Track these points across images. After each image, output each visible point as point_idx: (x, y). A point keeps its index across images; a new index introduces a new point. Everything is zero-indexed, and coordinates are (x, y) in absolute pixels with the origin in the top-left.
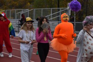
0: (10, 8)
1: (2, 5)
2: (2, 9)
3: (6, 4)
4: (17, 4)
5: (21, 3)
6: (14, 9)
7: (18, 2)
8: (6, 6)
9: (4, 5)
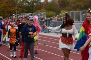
0: (74, 9)
1: (65, 6)
2: (65, 11)
3: (69, 5)
4: (82, 5)
5: (87, 4)
6: (78, 10)
7: (84, 2)
8: (70, 7)
9: (67, 6)
